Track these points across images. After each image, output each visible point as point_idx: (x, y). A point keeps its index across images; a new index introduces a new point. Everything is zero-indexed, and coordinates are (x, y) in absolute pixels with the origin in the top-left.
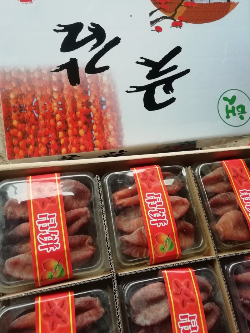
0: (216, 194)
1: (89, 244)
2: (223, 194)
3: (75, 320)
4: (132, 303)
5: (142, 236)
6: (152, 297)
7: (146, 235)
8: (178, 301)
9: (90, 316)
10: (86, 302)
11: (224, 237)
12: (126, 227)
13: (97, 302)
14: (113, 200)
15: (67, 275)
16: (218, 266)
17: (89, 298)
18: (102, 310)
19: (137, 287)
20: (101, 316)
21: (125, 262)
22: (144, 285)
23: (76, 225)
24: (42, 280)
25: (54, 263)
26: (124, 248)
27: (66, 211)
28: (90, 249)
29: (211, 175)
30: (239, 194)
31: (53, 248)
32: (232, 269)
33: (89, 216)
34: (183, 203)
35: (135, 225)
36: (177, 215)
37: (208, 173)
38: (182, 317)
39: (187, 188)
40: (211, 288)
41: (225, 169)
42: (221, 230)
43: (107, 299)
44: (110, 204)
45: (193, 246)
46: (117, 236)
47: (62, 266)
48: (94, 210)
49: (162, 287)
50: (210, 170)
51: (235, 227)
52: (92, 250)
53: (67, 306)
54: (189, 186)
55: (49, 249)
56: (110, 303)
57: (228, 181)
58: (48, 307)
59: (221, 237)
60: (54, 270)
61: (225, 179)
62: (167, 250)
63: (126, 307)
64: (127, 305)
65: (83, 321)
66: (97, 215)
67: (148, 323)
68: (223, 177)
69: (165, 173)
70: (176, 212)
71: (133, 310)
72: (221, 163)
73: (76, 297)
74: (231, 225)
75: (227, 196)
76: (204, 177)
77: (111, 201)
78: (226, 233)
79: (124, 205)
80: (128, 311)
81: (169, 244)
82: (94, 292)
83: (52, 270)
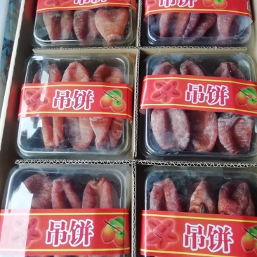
0: (72, 30)
1: (95, 185)
2: (74, 23)
3: (171, 212)
4: (166, 148)
5: (100, 123)
6: (164, 125)
7: (99, 118)
8: (173, 98)
9: (170, 195)
10: (156, 198)
11: (120, 35)
12: (86, 139)
13: (158, 184)
14: (52, 148)
15: (123, 216)
16: (146, 49)
17: (152, 194)
18: (167, 180)
19: (152, 139)
20: (172, 183)
21: (124, 147)
22: (150, 131)
23: (71, 197)
24: (123, 246)
25: (108, 229)
26: (108, 146)
27: (51, 208)
28: (102, 184)
29: (49, 29)
30: (78, 5)
31: (90, 229)
32: (153, 36)
33: (64, 180)
34: (74, 68)
35: (85, 127)
36: (85, 78)
37: (46, 31)
38: (188, 98)
39: (59, 60)
40: (167, 63)
41: (47, 12)
42: (112, 35)
43: (157, 173)
44: (55, 152)
45: (122, 71)
46: (94, 151)
47: (113, 220)
48: (58, 173)
49: (156, 113)
50: (43, 28)
51: (112, 20)
52: (103, 182)
53: (155, 219)
54: (56, 58)
55: (90, 234)
56: (162, 171)
57: (61, 12)
58: (153, 241)
59: (119, 37)
60: (116, 230)
61: (57, 15)
62: (120, 98)
63: (168, 154)
64: (167, 153)
65: (173, 204)
66: (65, 171)
67: (187, 134)
68: (55, 16)
69: (34, 80)
70: (82, 78)
71: (173, 148)
72: (39, 14)
73: (148, 208)
74: (108, 23)
75: (77, 20)
76: (50, 37)
77: (52, 151)
78: (116, 31)
79: (60, 135)
80: (172, 153)
81: (114, 95)
82: (148, 186)
83: (114, 233)
